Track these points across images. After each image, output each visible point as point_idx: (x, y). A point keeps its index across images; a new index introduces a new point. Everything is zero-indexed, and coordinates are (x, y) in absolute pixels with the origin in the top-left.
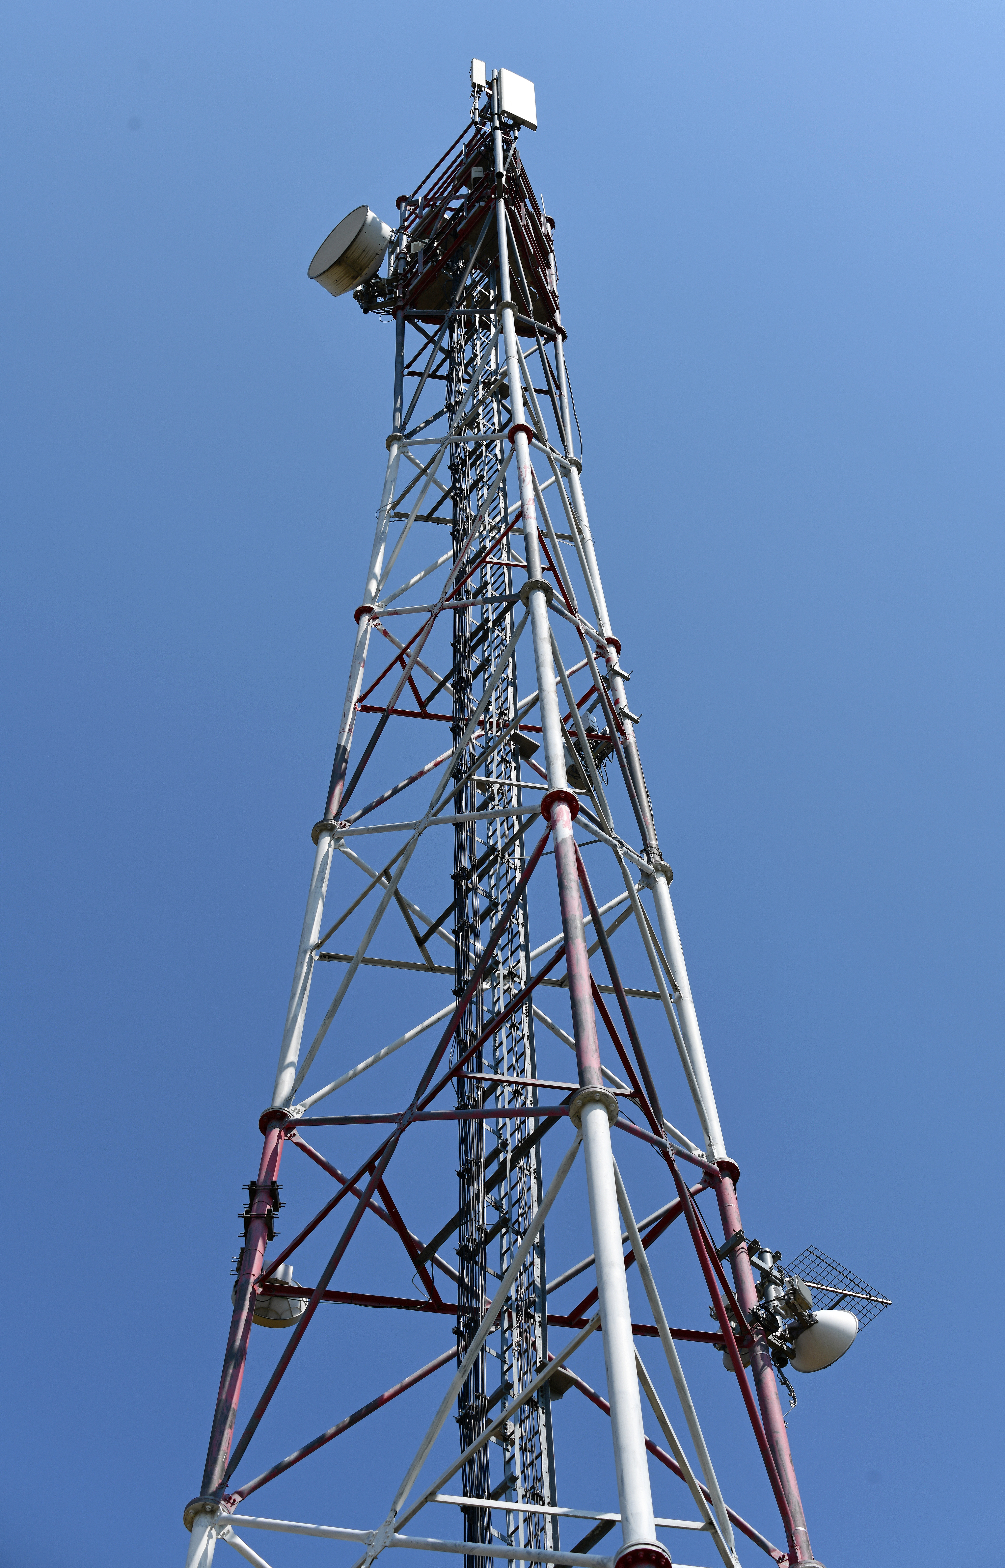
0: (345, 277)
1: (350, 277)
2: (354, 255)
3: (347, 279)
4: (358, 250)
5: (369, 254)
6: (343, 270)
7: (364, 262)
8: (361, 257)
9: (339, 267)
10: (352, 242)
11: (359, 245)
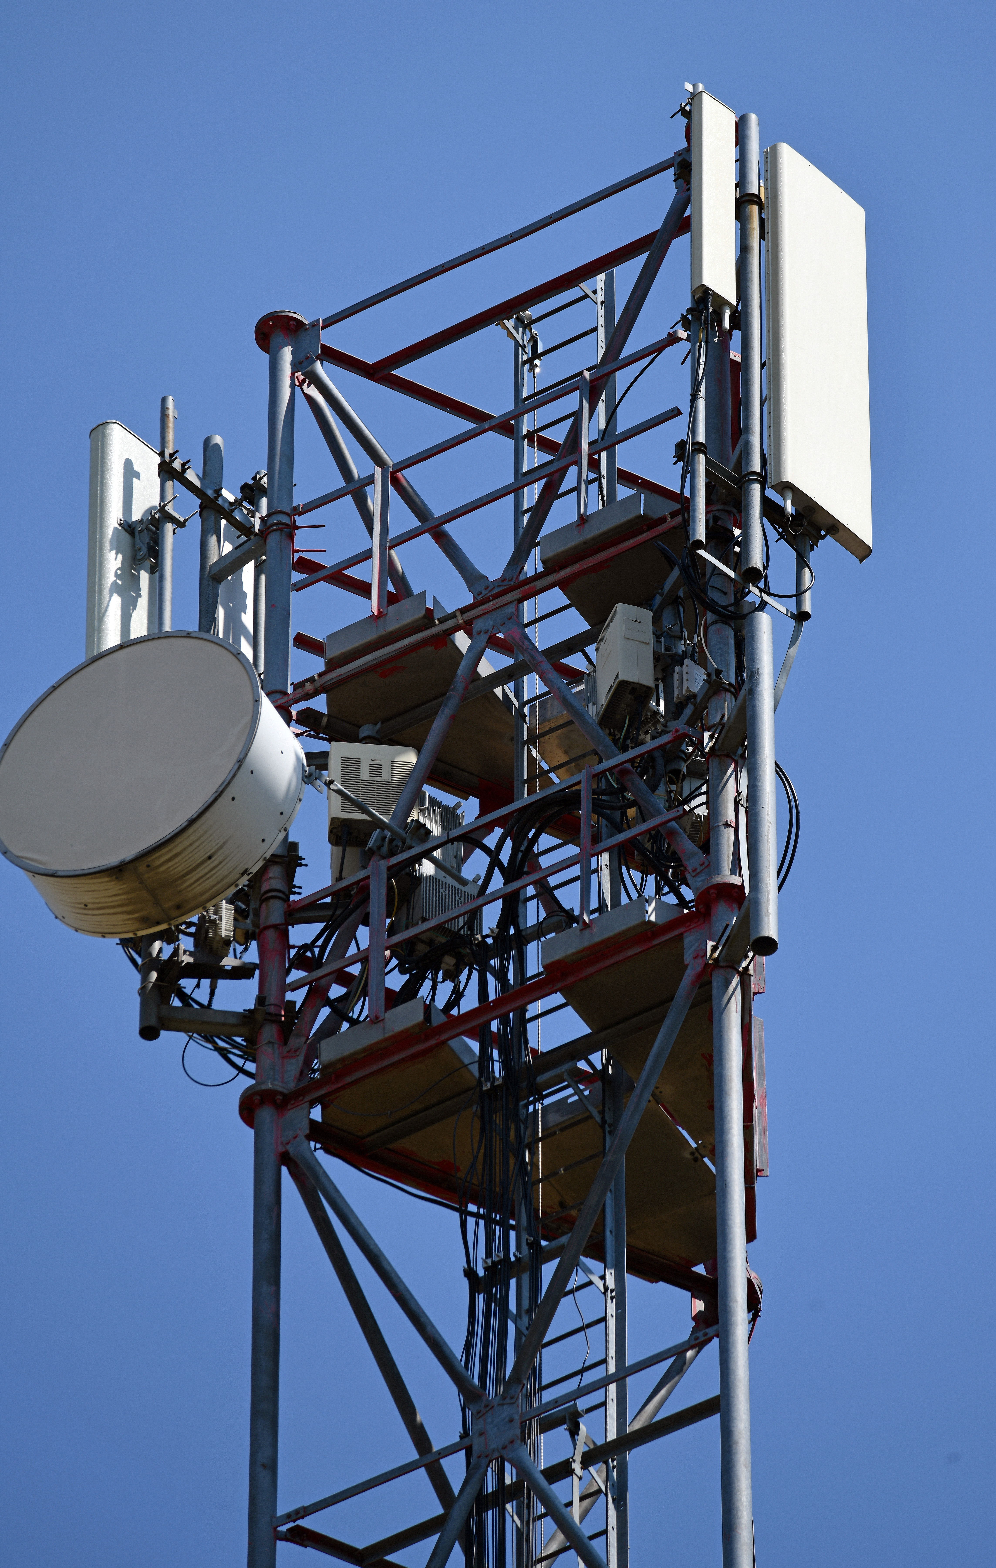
1: (136, 915)
2: (176, 863)
3: (125, 917)
4: (192, 852)
5: (221, 869)
6: (122, 894)
7: (198, 888)
8: (193, 874)
9: (113, 883)
10: (184, 825)
11: (201, 837)
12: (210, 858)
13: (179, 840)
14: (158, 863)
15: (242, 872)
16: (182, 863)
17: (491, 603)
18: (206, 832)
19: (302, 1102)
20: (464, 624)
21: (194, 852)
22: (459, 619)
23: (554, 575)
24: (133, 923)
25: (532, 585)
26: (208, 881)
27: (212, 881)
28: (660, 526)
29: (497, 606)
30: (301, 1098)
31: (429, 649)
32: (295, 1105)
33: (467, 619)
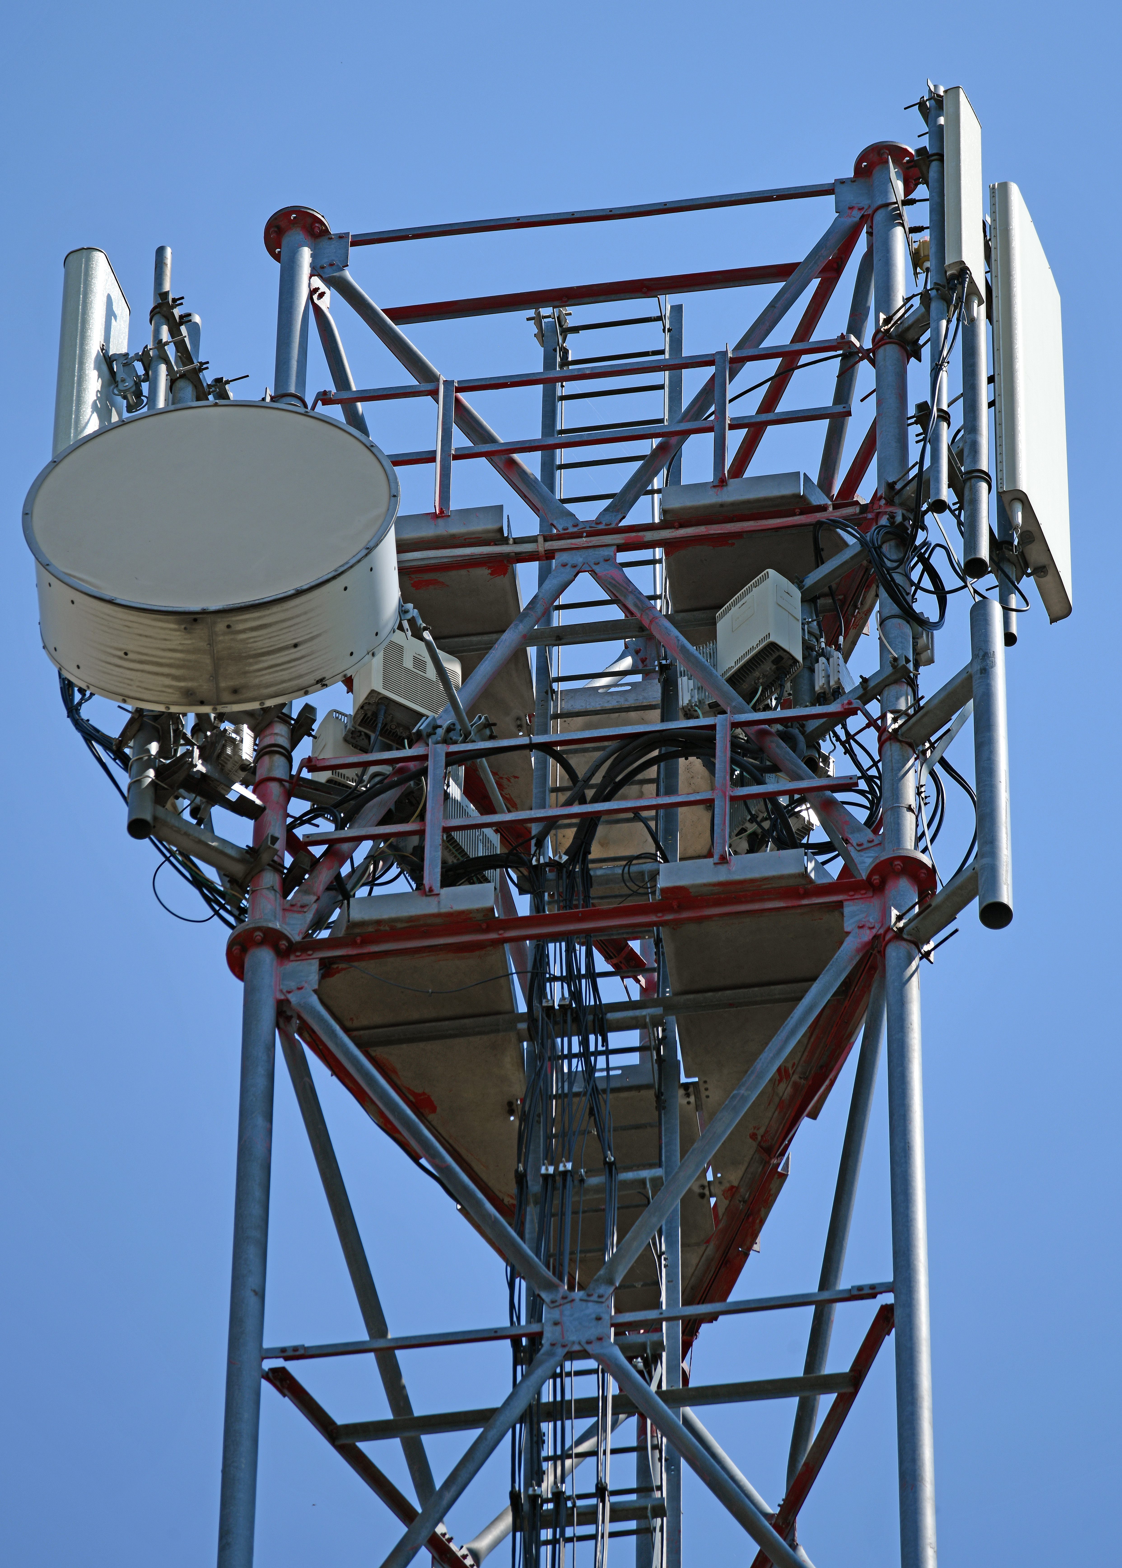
0: (166, 670)
1: (182, 684)
2: (259, 636)
3: (168, 681)
4: (281, 630)
5: (299, 665)
6: (181, 651)
7: (267, 677)
8: (272, 657)
9: (178, 633)
10: (290, 593)
11: (298, 616)
12: (296, 646)
13: (275, 609)
14: (241, 627)
15: (317, 679)
16: (265, 639)
17: (584, 539)
18: (305, 613)
19: (311, 957)
20: (543, 553)
21: (284, 631)
22: (540, 545)
23: (670, 531)
24: (173, 693)
25: (641, 534)
26: (281, 673)
27: (285, 675)
28: (820, 513)
29: (590, 544)
30: (310, 952)
31: (484, 572)
32: (298, 958)
33: (550, 548)
